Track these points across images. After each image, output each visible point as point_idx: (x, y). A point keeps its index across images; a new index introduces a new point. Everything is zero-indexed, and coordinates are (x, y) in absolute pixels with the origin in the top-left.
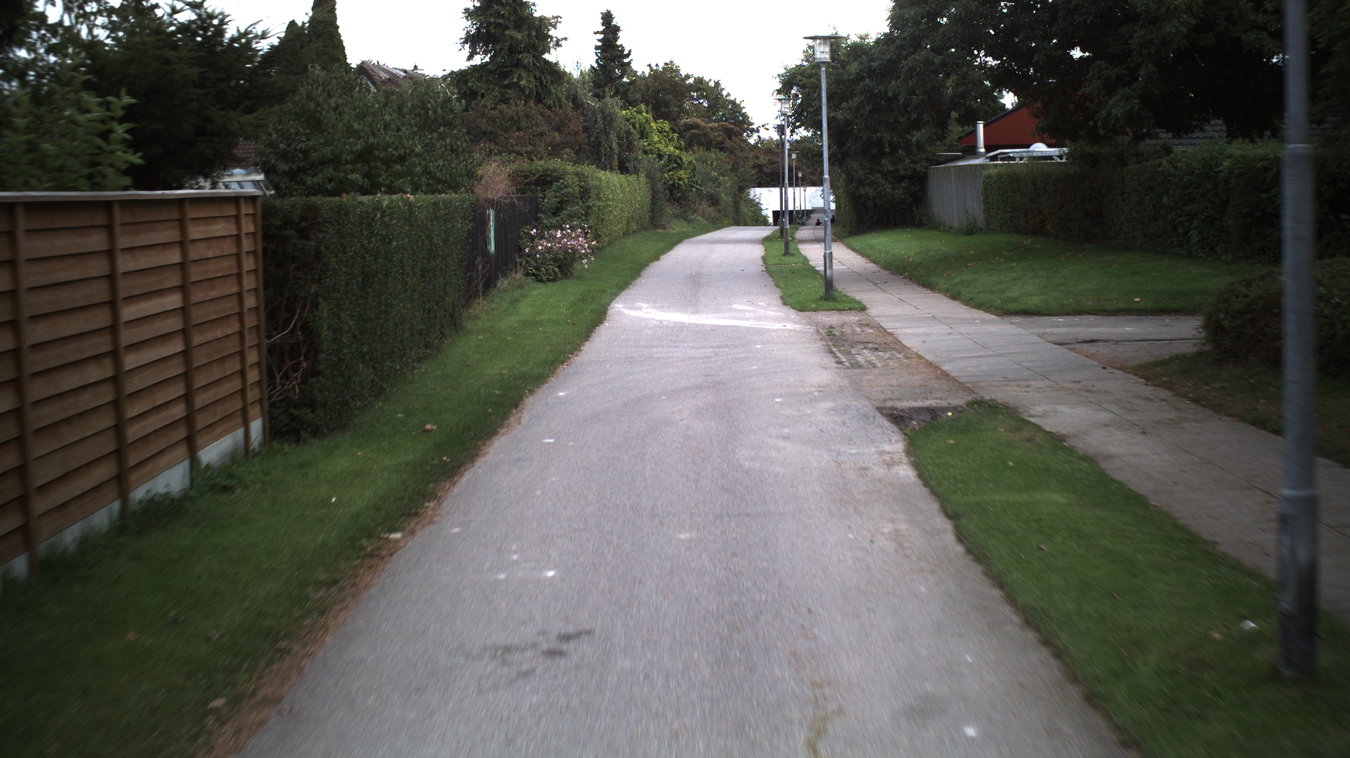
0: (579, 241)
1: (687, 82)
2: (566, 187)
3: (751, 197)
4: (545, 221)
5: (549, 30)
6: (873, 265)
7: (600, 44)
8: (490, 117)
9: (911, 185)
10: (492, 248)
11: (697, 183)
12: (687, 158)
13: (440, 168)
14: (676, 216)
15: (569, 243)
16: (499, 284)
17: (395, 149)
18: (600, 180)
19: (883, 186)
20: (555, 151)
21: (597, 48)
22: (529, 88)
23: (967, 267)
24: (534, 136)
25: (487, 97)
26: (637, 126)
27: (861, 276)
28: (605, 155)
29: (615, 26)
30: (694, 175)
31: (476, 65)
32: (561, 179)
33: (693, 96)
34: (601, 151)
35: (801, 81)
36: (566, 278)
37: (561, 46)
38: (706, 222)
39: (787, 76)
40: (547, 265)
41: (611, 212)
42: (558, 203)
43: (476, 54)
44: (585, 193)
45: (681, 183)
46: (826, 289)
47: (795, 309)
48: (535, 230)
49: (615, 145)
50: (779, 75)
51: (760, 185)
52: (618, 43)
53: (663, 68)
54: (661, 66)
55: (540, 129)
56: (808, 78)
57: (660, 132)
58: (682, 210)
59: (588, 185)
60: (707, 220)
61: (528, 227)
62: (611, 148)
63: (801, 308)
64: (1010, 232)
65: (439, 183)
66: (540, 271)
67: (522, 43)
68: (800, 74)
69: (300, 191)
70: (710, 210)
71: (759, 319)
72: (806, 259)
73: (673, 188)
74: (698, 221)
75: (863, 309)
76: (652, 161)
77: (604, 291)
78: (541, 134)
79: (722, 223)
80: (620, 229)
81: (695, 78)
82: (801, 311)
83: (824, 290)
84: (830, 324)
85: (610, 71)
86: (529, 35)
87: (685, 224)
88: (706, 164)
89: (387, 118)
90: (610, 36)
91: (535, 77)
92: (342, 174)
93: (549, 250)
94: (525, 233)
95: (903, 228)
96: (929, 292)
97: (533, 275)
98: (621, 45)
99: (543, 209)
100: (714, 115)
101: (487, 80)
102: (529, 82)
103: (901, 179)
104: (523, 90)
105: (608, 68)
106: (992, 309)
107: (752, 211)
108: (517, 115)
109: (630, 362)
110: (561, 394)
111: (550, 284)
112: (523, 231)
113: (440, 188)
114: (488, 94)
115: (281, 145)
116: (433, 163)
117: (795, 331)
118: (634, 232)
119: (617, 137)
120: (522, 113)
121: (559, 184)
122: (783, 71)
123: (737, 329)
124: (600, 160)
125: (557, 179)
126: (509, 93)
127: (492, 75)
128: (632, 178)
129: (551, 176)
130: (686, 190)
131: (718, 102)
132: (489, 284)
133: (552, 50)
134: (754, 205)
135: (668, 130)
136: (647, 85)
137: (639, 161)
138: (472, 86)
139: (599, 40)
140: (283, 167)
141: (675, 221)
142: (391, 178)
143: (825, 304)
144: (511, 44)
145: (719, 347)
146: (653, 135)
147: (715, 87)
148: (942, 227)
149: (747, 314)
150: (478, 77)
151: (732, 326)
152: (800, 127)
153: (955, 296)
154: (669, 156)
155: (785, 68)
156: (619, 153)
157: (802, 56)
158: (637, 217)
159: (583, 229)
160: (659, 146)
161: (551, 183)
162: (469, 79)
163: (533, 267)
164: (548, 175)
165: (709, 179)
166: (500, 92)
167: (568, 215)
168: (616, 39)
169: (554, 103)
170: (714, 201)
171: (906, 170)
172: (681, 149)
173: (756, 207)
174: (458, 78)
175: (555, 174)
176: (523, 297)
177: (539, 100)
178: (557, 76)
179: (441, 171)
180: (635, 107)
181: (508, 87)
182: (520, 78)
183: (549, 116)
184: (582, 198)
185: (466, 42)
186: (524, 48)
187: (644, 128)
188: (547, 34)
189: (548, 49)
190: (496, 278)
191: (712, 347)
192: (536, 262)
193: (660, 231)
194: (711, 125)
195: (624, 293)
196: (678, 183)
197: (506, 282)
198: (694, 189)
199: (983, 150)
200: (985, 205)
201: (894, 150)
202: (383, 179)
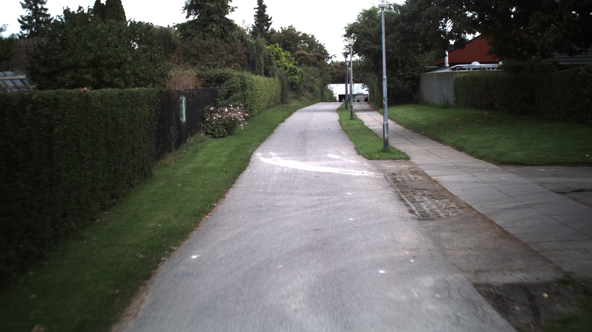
0: (238, 113)
1: (299, 35)
2: (232, 83)
3: (329, 88)
4: (220, 102)
5: (228, 3)
6: (399, 126)
7: (257, 14)
8: (195, 47)
9: (412, 83)
10: (184, 119)
11: (304, 81)
12: (298, 69)
13: (142, 71)
14: (294, 98)
15: (232, 115)
16: (188, 140)
17: (114, 59)
18: (253, 79)
19: (398, 83)
20: (228, 64)
21: (255, 16)
22: (217, 32)
23: (459, 129)
24: (218, 56)
25: (196, 37)
26: (275, 53)
27: (396, 133)
28: (257, 67)
29: (264, 5)
30: (302, 78)
31: (191, 21)
32: (229, 79)
33: (302, 42)
34: (255, 65)
35: (357, 30)
36: (230, 135)
37: (234, 11)
38: (308, 100)
39: (349, 28)
40: (219, 128)
41: (259, 96)
42: (228, 92)
43: (191, 15)
44: (244, 86)
45: (296, 81)
46: (384, 146)
47: (366, 158)
48: (213, 108)
49: (262, 62)
50: (345, 28)
51: (333, 83)
52: (266, 13)
53: (288, 29)
54: (287, 28)
55: (222, 53)
56: (360, 29)
57: (286, 57)
58: (296, 95)
59: (246, 82)
60: (308, 99)
61: (209, 106)
62: (260, 63)
63: (369, 157)
64: (470, 108)
65: (143, 81)
66: (215, 132)
67: (214, 9)
68: (356, 27)
69: (54, 86)
70: (310, 94)
71: (344, 166)
72: (362, 123)
73: (292, 84)
74: (304, 100)
75: (407, 158)
76: (282, 71)
77: (251, 144)
78: (223, 56)
79: (316, 101)
80: (264, 105)
81: (303, 34)
82: (369, 159)
83: (383, 146)
84: (392, 171)
85: (261, 27)
86: (217, 5)
87: (298, 101)
88: (308, 73)
89: (109, 39)
90: (262, 10)
91: (220, 27)
92: (79, 75)
93: (220, 119)
94: (207, 110)
95: (408, 105)
96: (440, 144)
97: (211, 134)
98: (267, 15)
99: (219, 95)
100: (311, 51)
101: (196, 28)
102: (217, 29)
103: (407, 80)
104: (214, 33)
105: (260, 26)
106: (491, 160)
107: (329, 95)
108: (209, 45)
109: (258, 211)
110: (194, 257)
111: (220, 139)
112: (205, 108)
113: (142, 84)
114: (196, 35)
115: (42, 57)
116: (138, 68)
117: (371, 177)
118: (272, 106)
119: (264, 58)
120: (212, 45)
121: (228, 82)
122: (347, 26)
123: (332, 176)
124: (255, 69)
125: (228, 79)
126: (206, 35)
127: (199, 26)
128: (271, 79)
129: (225, 77)
130: (298, 85)
131: (313, 44)
132: (181, 141)
133: (230, 13)
134: (330, 92)
135: (289, 56)
136: (280, 36)
137: (275, 70)
138: (188, 31)
139: (256, 12)
140: (43, 70)
141: (294, 101)
142: (112, 77)
143: (385, 155)
144: (208, 9)
145: (323, 194)
146: (282, 58)
147: (311, 38)
148: (429, 104)
149: (337, 163)
150: (191, 27)
151: (329, 173)
152: (355, 53)
153: (460, 149)
154: (290, 68)
155: (348, 24)
156: (265, 66)
157: (357, 18)
158: (273, 98)
159: (240, 106)
160: (285, 63)
161: (224, 81)
162: (187, 28)
163: (211, 129)
164: (223, 77)
165: (310, 80)
166: (203, 34)
167: (233, 99)
168: (265, 11)
169: (230, 40)
170: (312, 90)
171: (409, 75)
172: (296, 65)
173: (331, 93)
174: (182, 27)
175: (227, 76)
176: (201, 148)
177: (222, 37)
178: (232, 26)
179: (143, 73)
180: (274, 44)
181: (206, 32)
182: (212, 27)
183: (227, 46)
184: (242, 89)
185: (185, 9)
186: (215, 12)
187: (278, 55)
188: (227, 4)
189: (227, 12)
190: (187, 137)
191: (317, 194)
192: (213, 126)
193: (286, 105)
194: (310, 54)
195: (263, 144)
196: (294, 82)
197: (192, 139)
198: (302, 85)
199: (448, 65)
200: (455, 93)
201: (403, 65)
202: (107, 78)
